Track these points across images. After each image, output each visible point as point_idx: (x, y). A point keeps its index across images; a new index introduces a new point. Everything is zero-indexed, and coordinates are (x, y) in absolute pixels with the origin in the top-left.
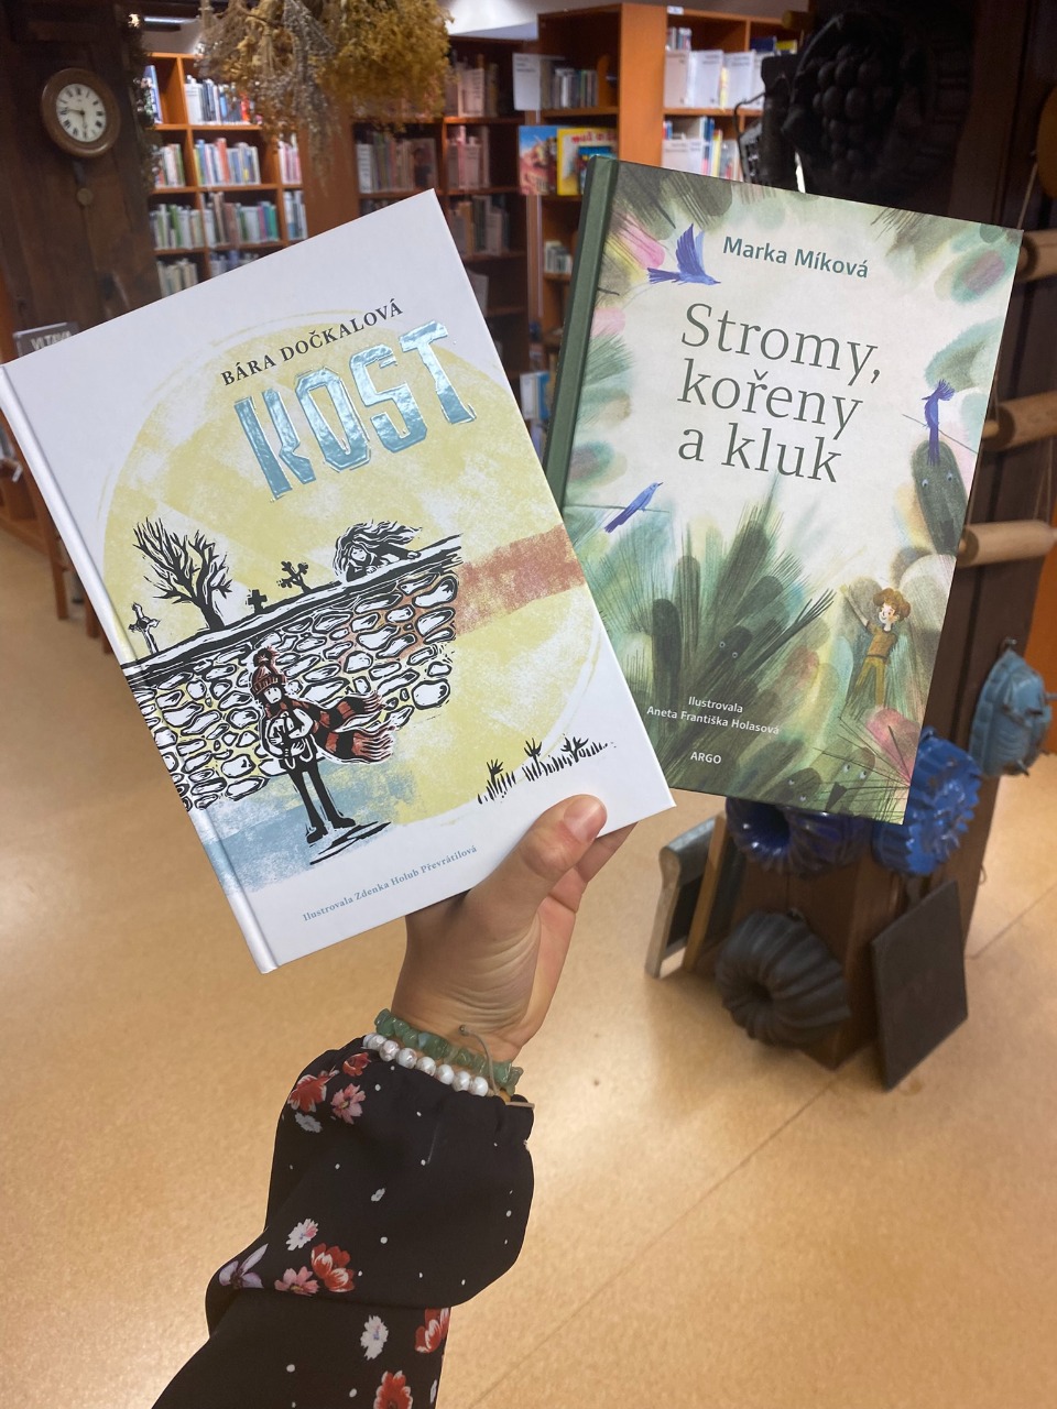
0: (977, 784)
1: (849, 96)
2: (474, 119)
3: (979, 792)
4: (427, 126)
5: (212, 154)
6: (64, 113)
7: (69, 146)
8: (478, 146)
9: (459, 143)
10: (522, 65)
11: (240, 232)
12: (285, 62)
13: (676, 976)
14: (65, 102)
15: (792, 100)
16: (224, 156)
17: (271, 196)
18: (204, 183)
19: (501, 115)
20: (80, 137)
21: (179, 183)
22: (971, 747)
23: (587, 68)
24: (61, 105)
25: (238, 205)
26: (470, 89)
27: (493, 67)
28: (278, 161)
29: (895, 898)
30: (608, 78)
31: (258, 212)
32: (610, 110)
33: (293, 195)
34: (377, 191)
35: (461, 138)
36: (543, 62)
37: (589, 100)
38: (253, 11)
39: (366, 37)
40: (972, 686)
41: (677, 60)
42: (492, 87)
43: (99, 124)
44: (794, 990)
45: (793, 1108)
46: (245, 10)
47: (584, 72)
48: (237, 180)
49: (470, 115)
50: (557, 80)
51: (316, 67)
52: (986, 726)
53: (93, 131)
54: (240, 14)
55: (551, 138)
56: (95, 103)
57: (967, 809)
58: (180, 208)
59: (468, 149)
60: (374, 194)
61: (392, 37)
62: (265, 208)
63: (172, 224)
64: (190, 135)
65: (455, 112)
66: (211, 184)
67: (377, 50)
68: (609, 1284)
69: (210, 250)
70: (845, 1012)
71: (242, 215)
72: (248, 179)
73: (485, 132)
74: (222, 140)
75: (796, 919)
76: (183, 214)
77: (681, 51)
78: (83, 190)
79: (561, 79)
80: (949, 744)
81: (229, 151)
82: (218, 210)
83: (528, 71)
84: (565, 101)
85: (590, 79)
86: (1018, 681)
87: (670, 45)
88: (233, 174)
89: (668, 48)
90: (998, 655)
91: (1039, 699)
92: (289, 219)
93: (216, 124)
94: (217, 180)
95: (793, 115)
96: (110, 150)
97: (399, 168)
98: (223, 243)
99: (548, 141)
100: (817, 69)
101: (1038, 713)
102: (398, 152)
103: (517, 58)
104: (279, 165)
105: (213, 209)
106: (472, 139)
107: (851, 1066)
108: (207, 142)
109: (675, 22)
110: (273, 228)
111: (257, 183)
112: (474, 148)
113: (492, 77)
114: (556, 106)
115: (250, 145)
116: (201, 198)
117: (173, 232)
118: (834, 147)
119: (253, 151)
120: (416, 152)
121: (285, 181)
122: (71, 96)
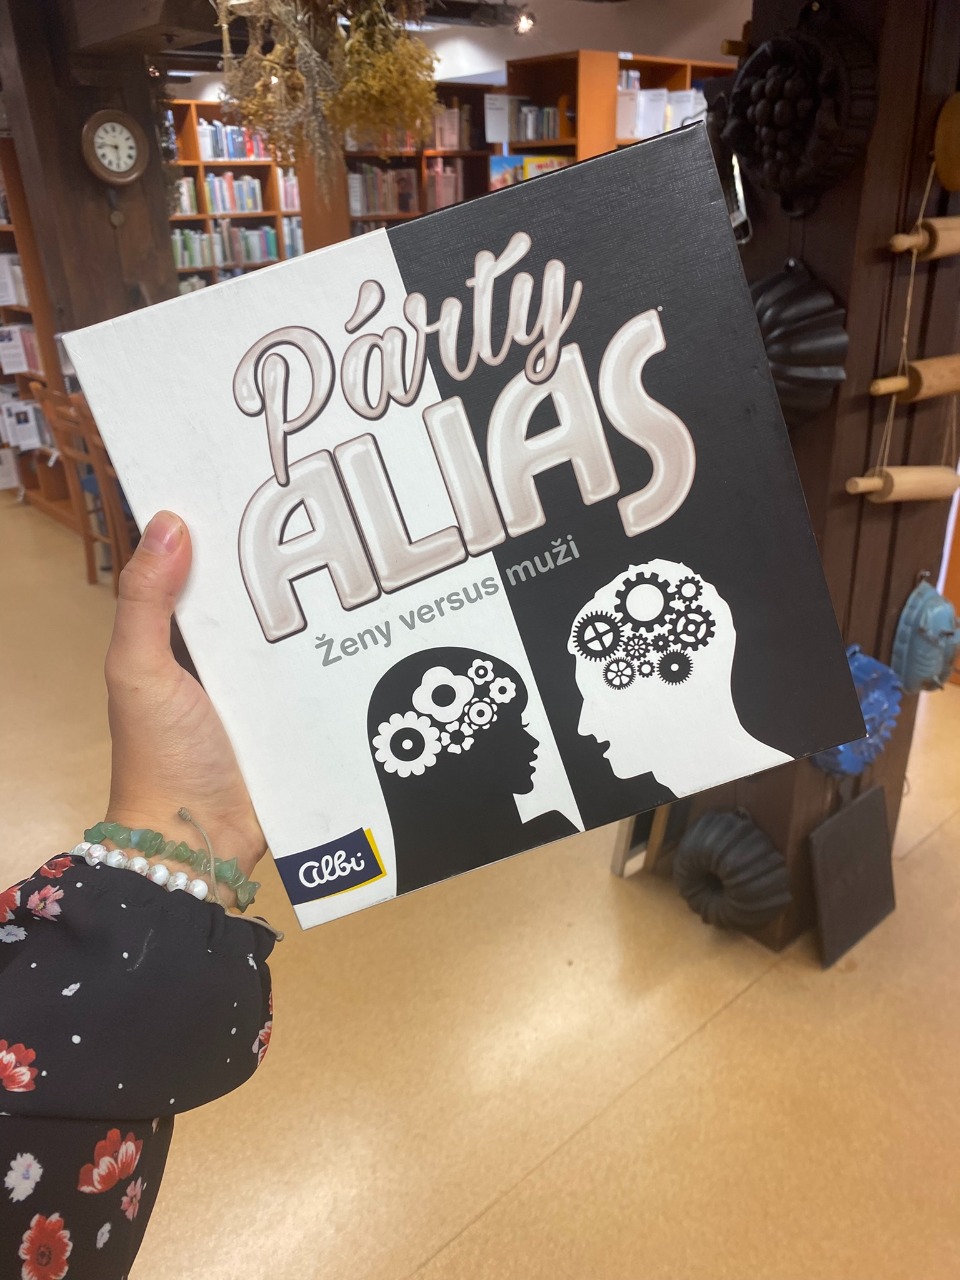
0: (898, 696)
1: (777, 107)
2: (450, 152)
3: (900, 704)
4: (409, 158)
5: (221, 187)
6: (101, 146)
7: (104, 175)
8: (453, 175)
9: (437, 173)
10: (493, 104)
11: (243, 253)
12: (295, 99)
13: (640, 876)
14: (102, 138)
15: (730, 112)
16: (231, 188)
17: (272, 222)
18: (213, 211)
19: (473, 148)
20: (114, 168)
21: (192, 211)
22: (892, 664)
23: (550, 104)
24: (98, 141)
25: (243, 229)
26: (447, 126)
27: (467, 107)
28: (278, 192)
29: (829, 797)
30: (568, 114)
31: (261, 237)
32: (569, 141)
33: (290, 221)
34: (365, 214)
35: (439, 167)
36: (511, 102)
37: (551, 133)
38: (269, 57)
39: (366, 76)
40: (893, 611)
41: (627, 98)
42: (465, 125)
43: (130, 157)
44: (742, 877)
45: (743, 984)
46: (261, 56)
47: (547, 110)
48: (242, 207)
49: (447, 149)
50: (522, 117)
51: (324, 100)
52: (905, 647)
53: (126, 163)
54: (256, 59)
55: (518, 166)
56: (128, 139)
57: (890, 718)
58: (192, 233)
59: (445, 178)
60: (363, 217)
61: (389, 75)
62: (266, 233)
63: (185, 246)
64: (201, 171)
65: (433, 146)
66: (219, 212)
67: (376, 86)
68: (585, 1127)
69: (218, 268)
70: (787, 897)
71: (246, 238)
72: (251, 207)
73: (459, 163)
74: (229, 174)
75: (743, 817)
76: (195, 237)
77: (631, 90)
78: (116, 213)
79: (526, 115)
80: (873, 660)
81: (236, 183)
82: (225, 234)
83: (498, 109)
84: (530, 134)
85: (551, 116)
86: (932, 607)
87: (621, 85)
88: (238, 203)
89: (619, 88)
90: (914, 585)
91: (951, 622)
92: (287, 241)
93: (223, 160)
94: (224, 208)
95: (731, 124)
96: (139, 179)
97: (385, 194)
98: (230, 263)
99: (516, 168)
100: (750, 87)
101: (950, 634)
102: (384, 181)
103: (488, 98)
104: (278, 196)
105: (221, 233)
106: (448, 169)
107: (794, 949)
108: (218, 174)
109: (625, 65)
110: (273, 249)
111: (259, 211)
112: (450, 177)
113: (466, 116)
114: (523, 139)
115: (254, 176)
116: (211, 223)
117: (186, 254)
118: (766, 149)
119: (256, 183)
120: (400, 181)
121: (283, 208)
122: (106, 132)
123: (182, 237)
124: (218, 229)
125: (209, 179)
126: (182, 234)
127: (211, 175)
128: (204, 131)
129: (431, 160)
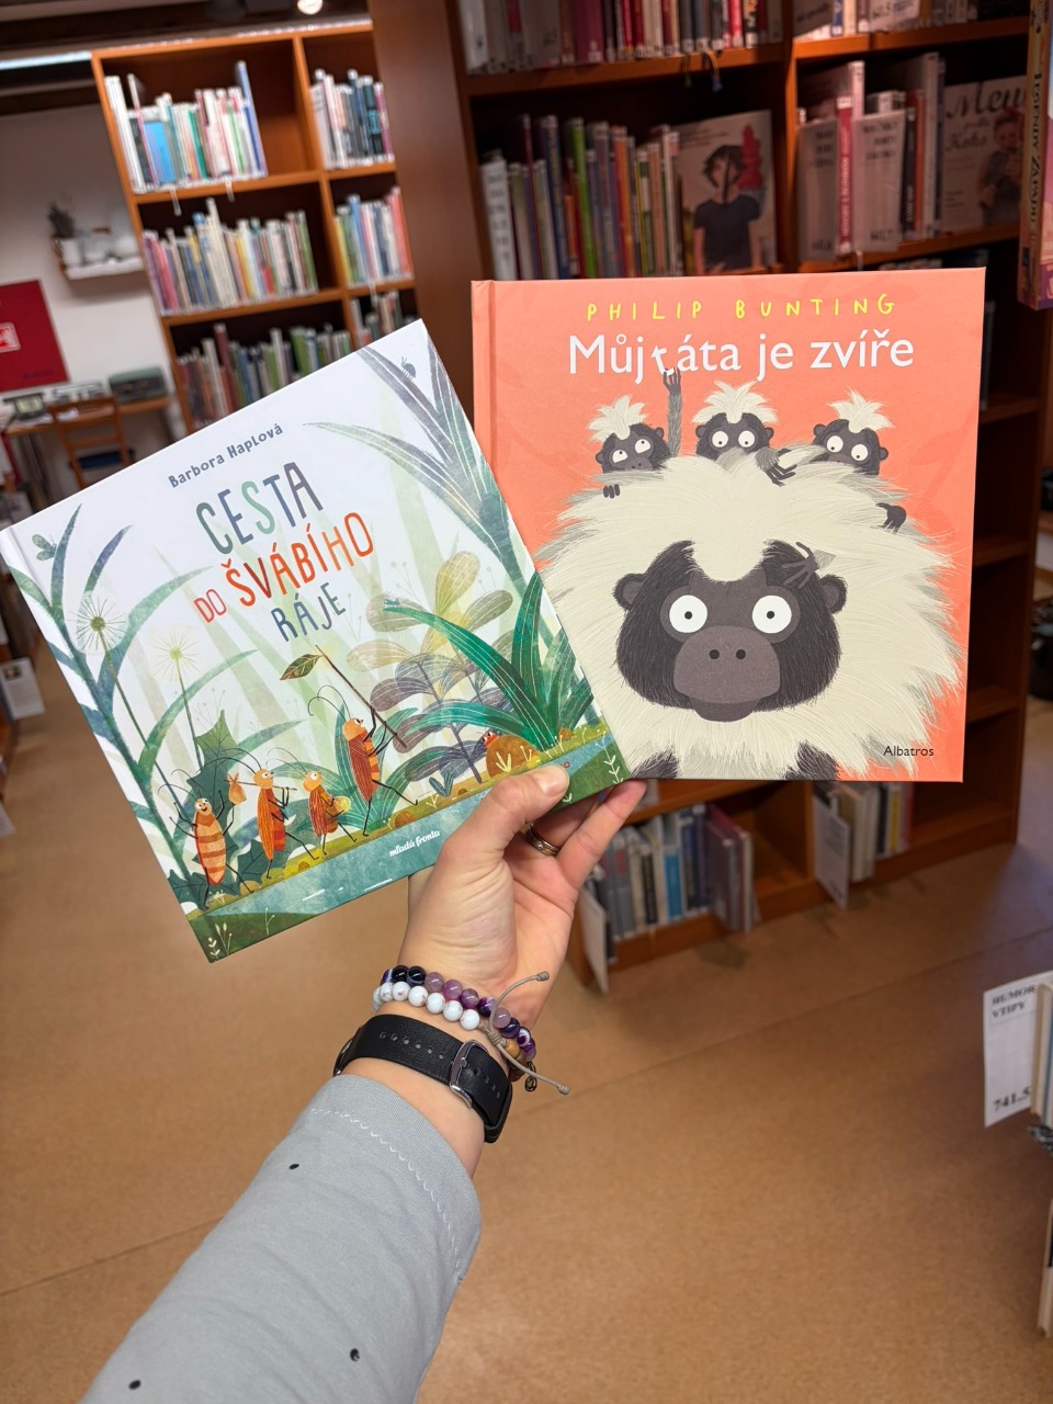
123: (287, 346)
124: (372, 319)
125: (343, 210)
126: (286, 338)
127: (354, 199)
128: (327, 99)
129: (821, 75)
